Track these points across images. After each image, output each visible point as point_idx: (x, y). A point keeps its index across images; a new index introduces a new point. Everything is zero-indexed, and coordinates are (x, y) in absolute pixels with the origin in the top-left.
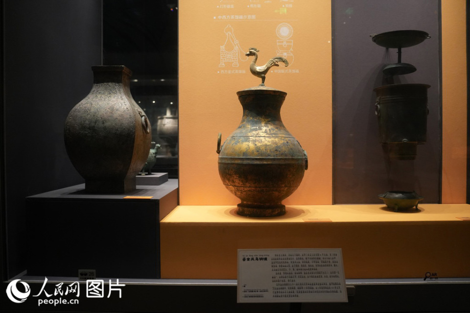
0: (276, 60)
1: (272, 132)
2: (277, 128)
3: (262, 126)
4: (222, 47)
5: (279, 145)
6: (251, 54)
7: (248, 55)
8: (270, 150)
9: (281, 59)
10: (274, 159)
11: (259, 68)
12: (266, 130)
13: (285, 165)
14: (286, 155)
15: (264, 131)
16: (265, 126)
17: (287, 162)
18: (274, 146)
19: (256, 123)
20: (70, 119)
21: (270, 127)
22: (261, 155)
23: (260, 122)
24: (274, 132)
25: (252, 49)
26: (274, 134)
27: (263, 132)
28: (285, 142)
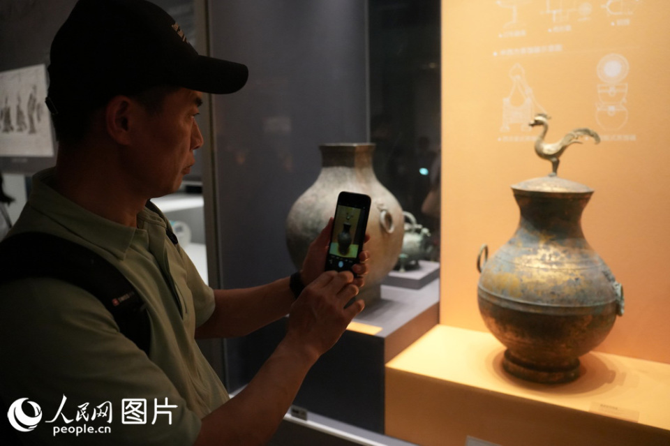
0: (579, 133)
1: (553, 259)
2: (564, 252)
3: (539, 248)
4: (507, 100)
5: (560, 283)
6: (537, 123)
7: (533, 125)
8: (542, 292)
9: (587, 132)
10: (547, 308)
11: (549, 148)
12: (544, 256)
13: (567, 317)
14: (570, 302)
15: (539, 257)
16: (544, 248)
17: (569, 313)
18: (551, 285)
19: (532, 240)
20: (292, 216)
21: (552, 250)
22: (528, 298)
23: (538, 240)
24: (558, 259)
25: (540, 115)
26: (556, 263)
27: (537, 259)
28: (573, 278)
